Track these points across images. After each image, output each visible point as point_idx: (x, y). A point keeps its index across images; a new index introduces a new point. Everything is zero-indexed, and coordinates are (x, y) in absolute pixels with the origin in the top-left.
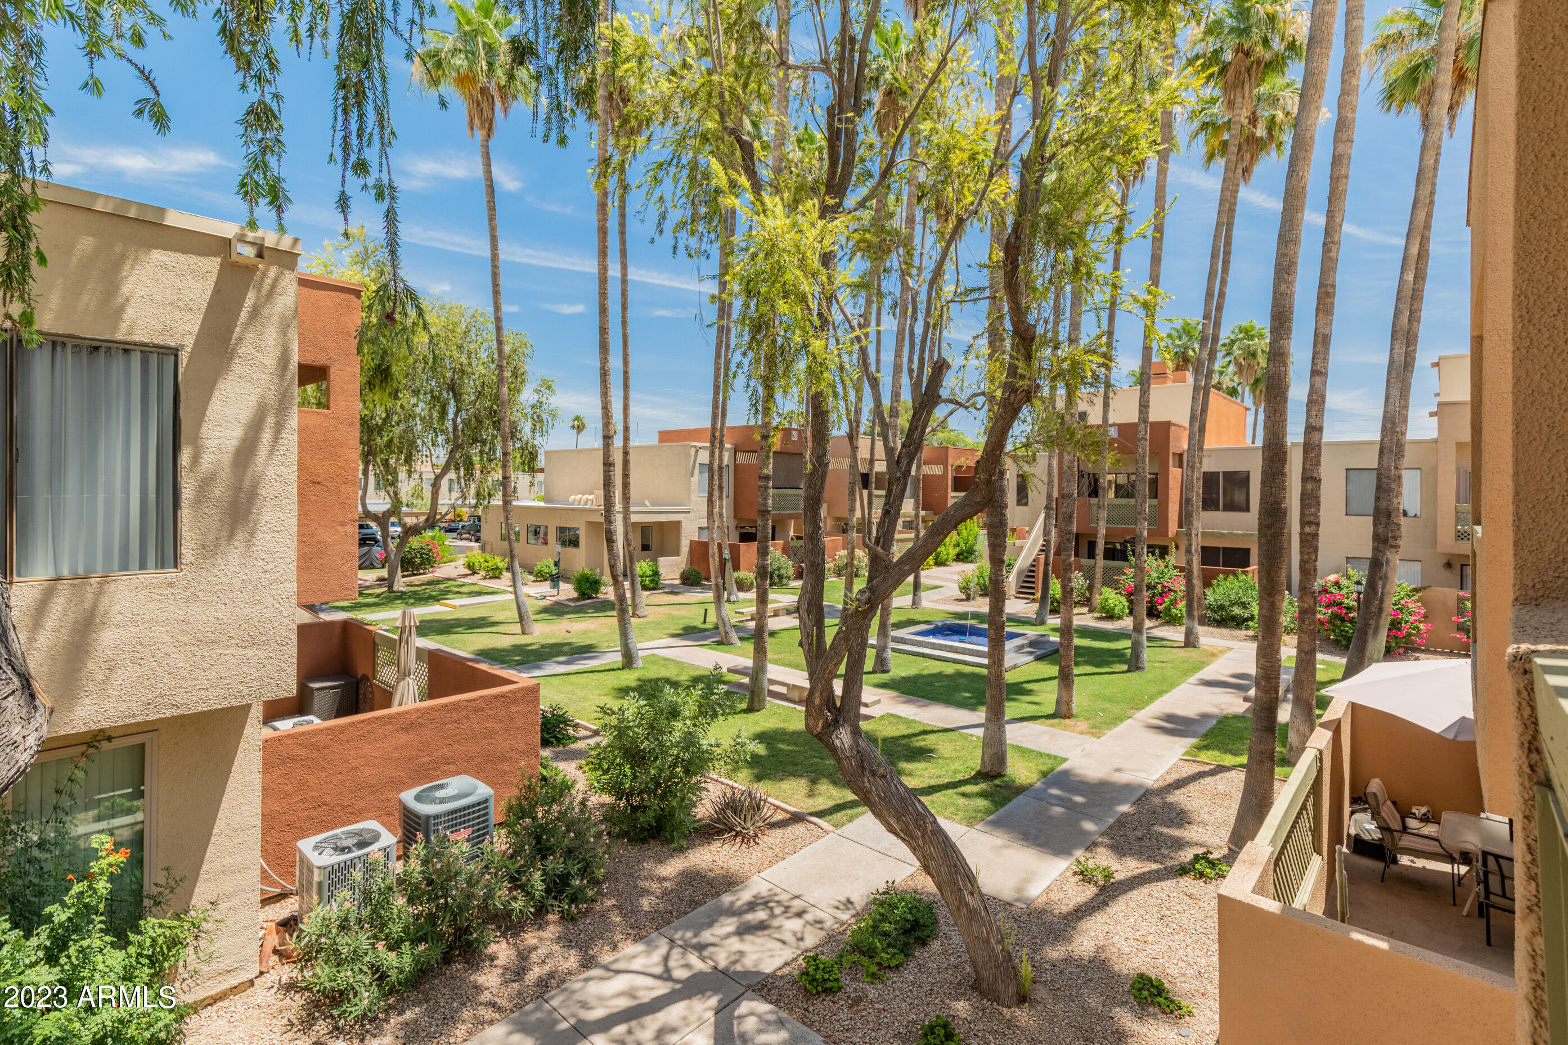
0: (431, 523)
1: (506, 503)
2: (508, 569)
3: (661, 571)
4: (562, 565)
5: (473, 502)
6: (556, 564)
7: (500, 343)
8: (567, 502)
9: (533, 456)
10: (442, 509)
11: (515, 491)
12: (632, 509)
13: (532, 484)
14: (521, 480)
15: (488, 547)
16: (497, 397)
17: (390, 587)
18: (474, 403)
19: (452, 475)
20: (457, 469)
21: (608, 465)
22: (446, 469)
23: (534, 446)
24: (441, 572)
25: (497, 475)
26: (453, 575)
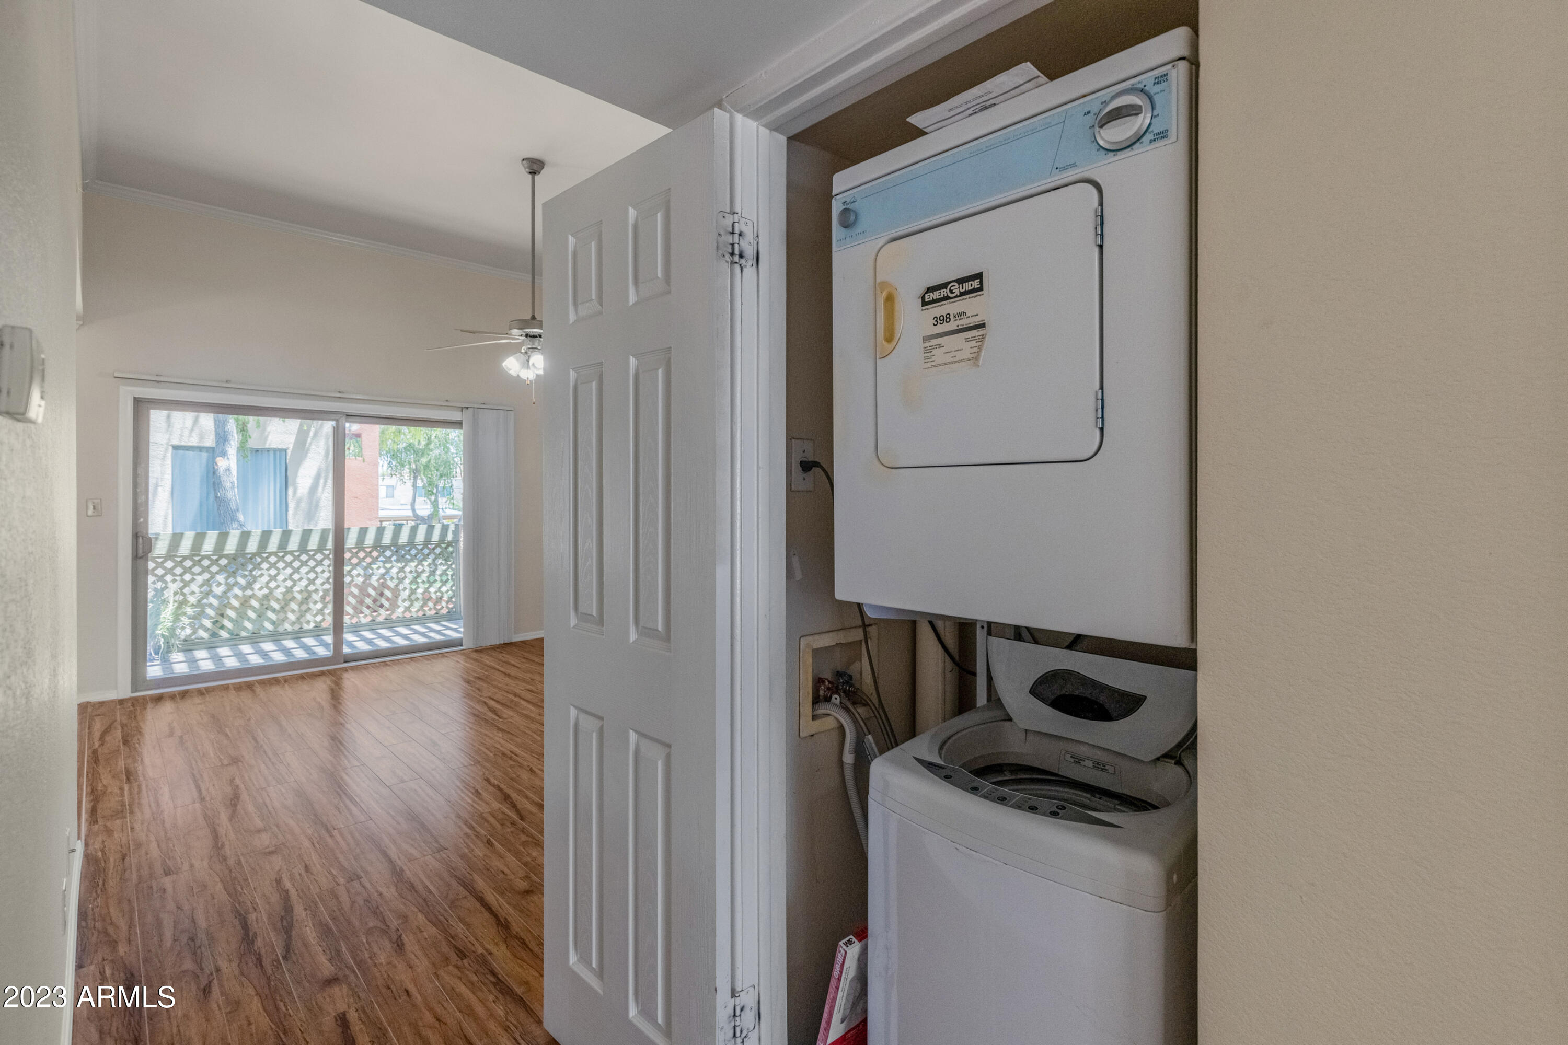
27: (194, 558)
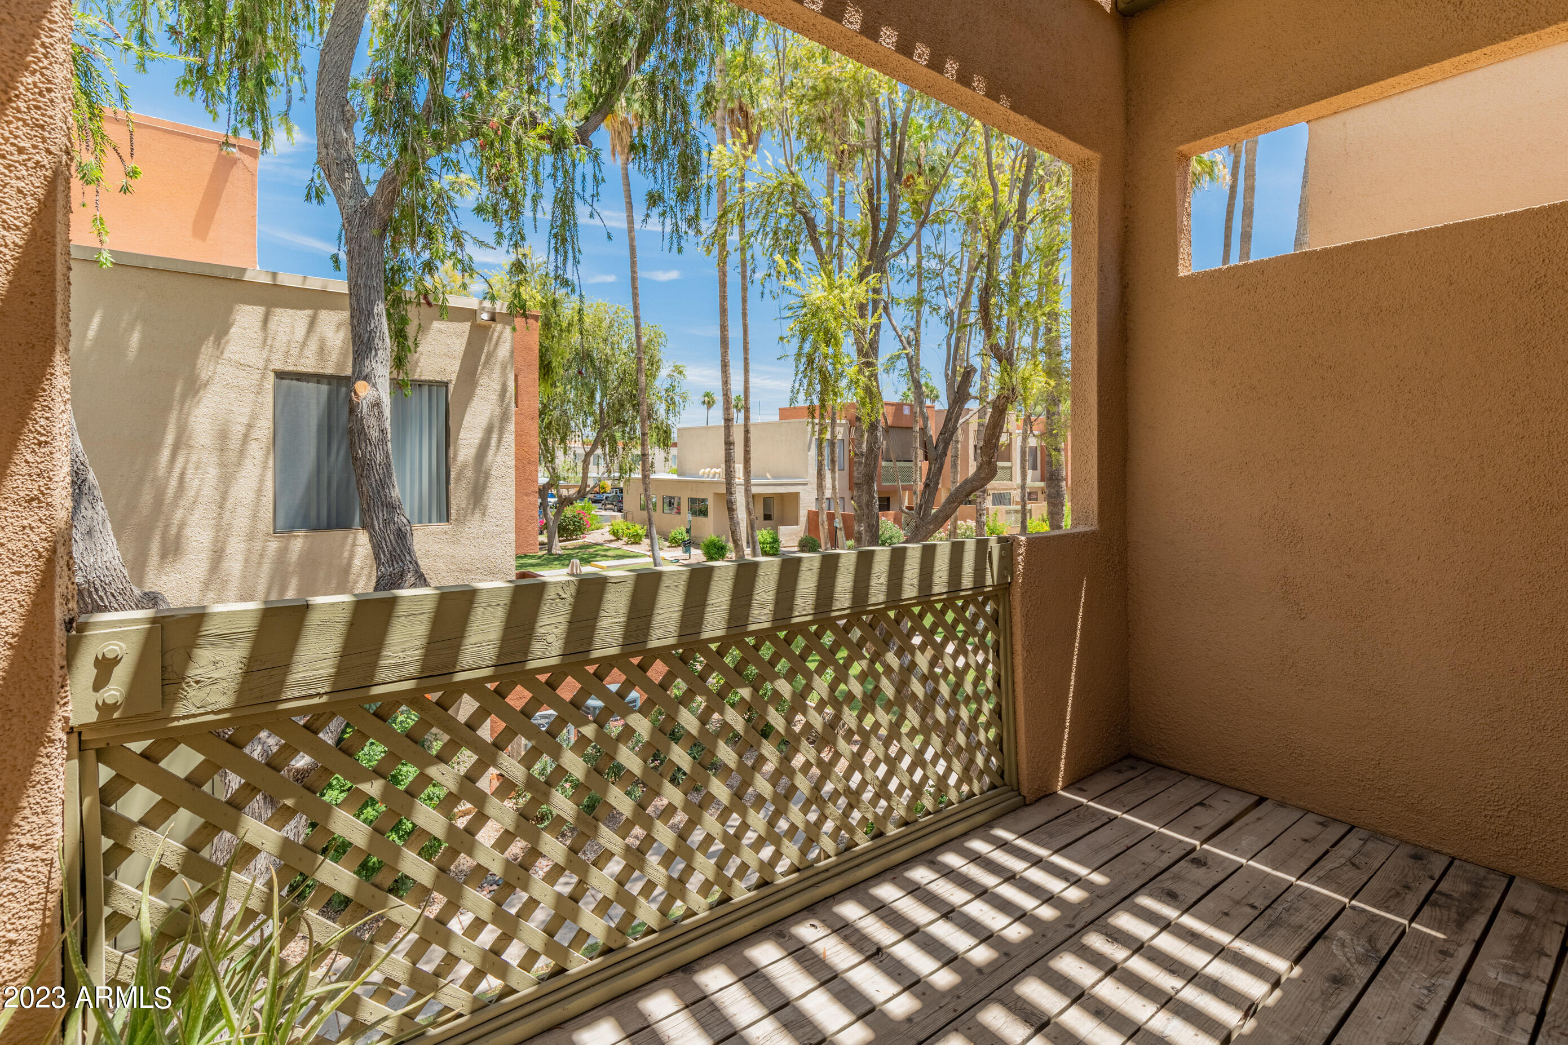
0: (581, 495)
1: (645, 476)
2: (647, 536)
3: (781, 538)
4: (693, 532)
5: (617, 475)
6: (688, 531)
7: (638, 337)
8: (697, 475)
9: (667, 434)
10: (591, 483)
11: (652, 466)
12: (753, 482)
13: (666, 460)
14: (657, 454)
15: (629, 516)
16: (636, 383)
17: (550, 550)
18: (616, 389)
19: (599, 451)
20: (603, 446)
21: (729, 444)
22: (594, 447)
23: (668, 426)
24: (592, 537)
25: (638, 451)
26: (600, 540)
27: (428, 696)
